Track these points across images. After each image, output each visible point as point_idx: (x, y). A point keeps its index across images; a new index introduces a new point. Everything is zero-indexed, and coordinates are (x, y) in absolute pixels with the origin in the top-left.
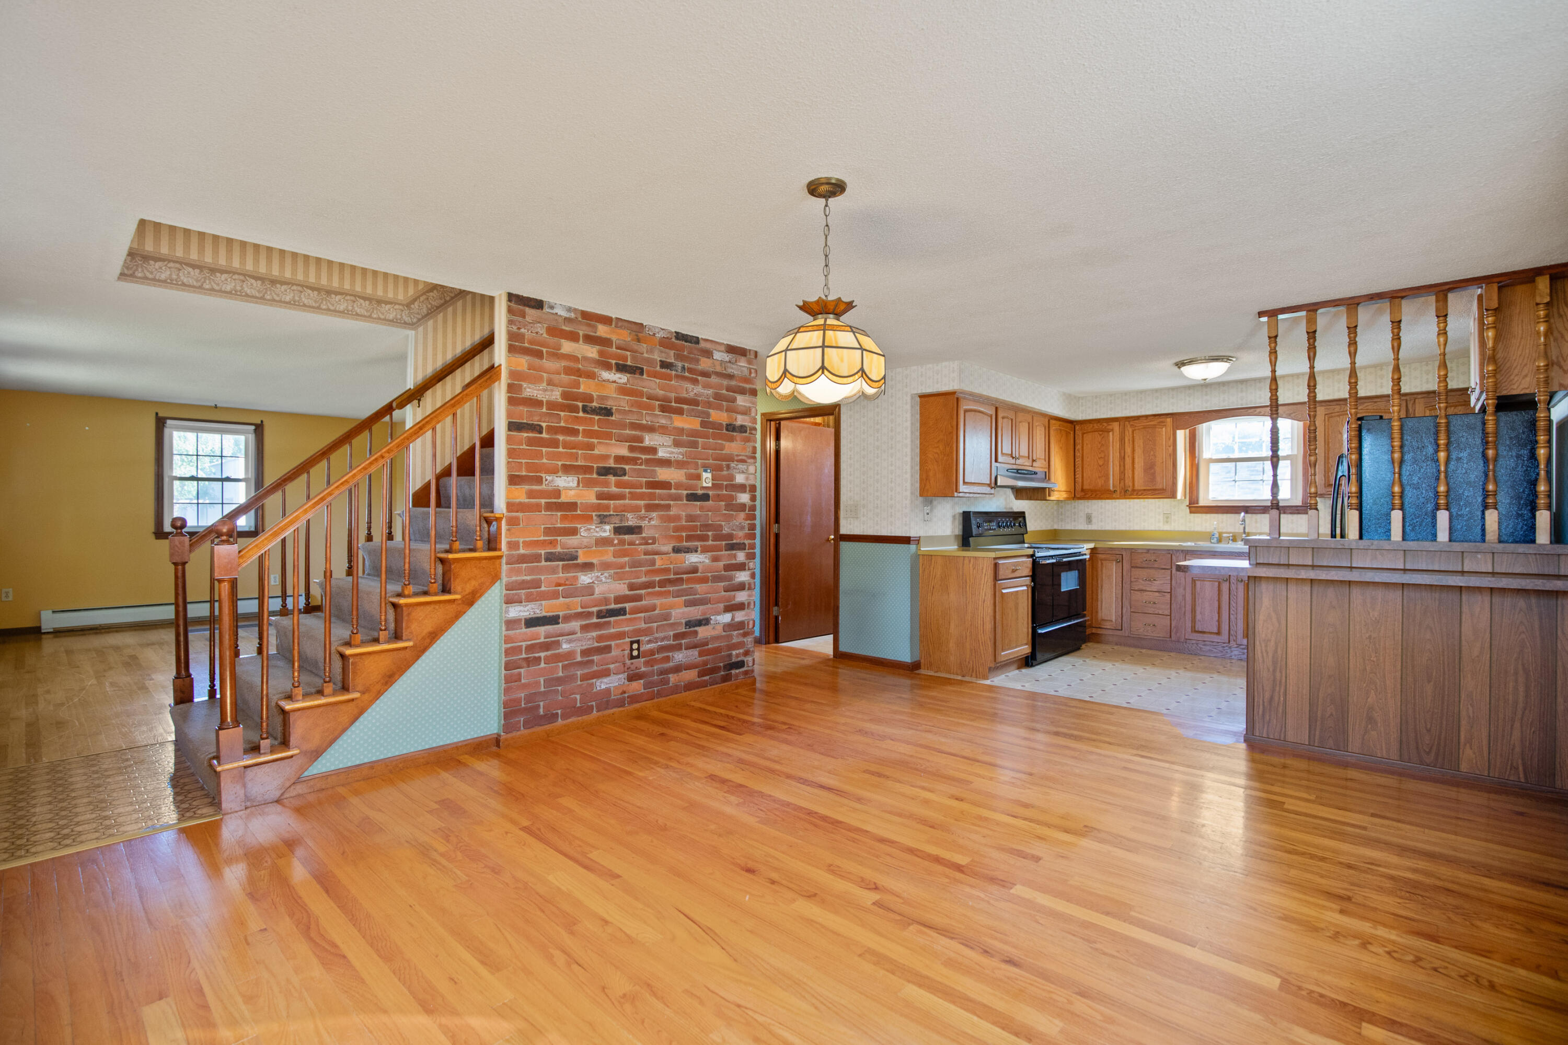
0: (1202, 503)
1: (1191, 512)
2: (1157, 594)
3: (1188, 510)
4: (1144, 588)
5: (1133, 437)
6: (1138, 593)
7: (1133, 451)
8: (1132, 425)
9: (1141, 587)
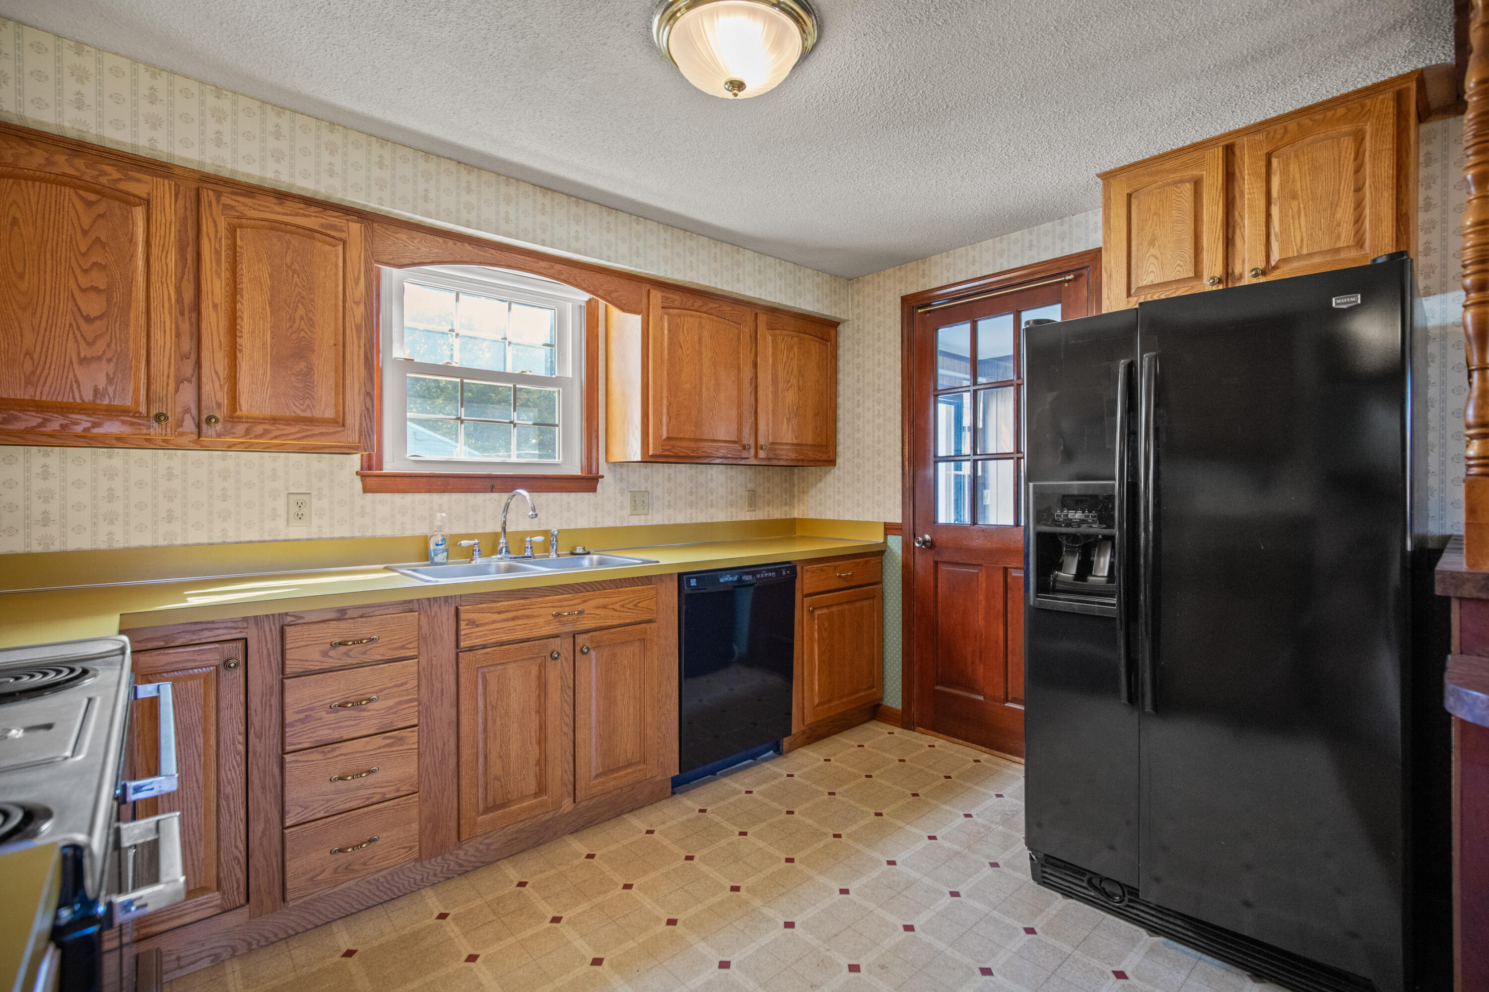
0: (390, 466)
1: (366, 490)
2: (379, 741)
3: (358, 484)
4: (336, 735)
5: (233, 247)
6: (315, 756)
7: (234, 292)
8: (226, 207)
9: (325, 734)
